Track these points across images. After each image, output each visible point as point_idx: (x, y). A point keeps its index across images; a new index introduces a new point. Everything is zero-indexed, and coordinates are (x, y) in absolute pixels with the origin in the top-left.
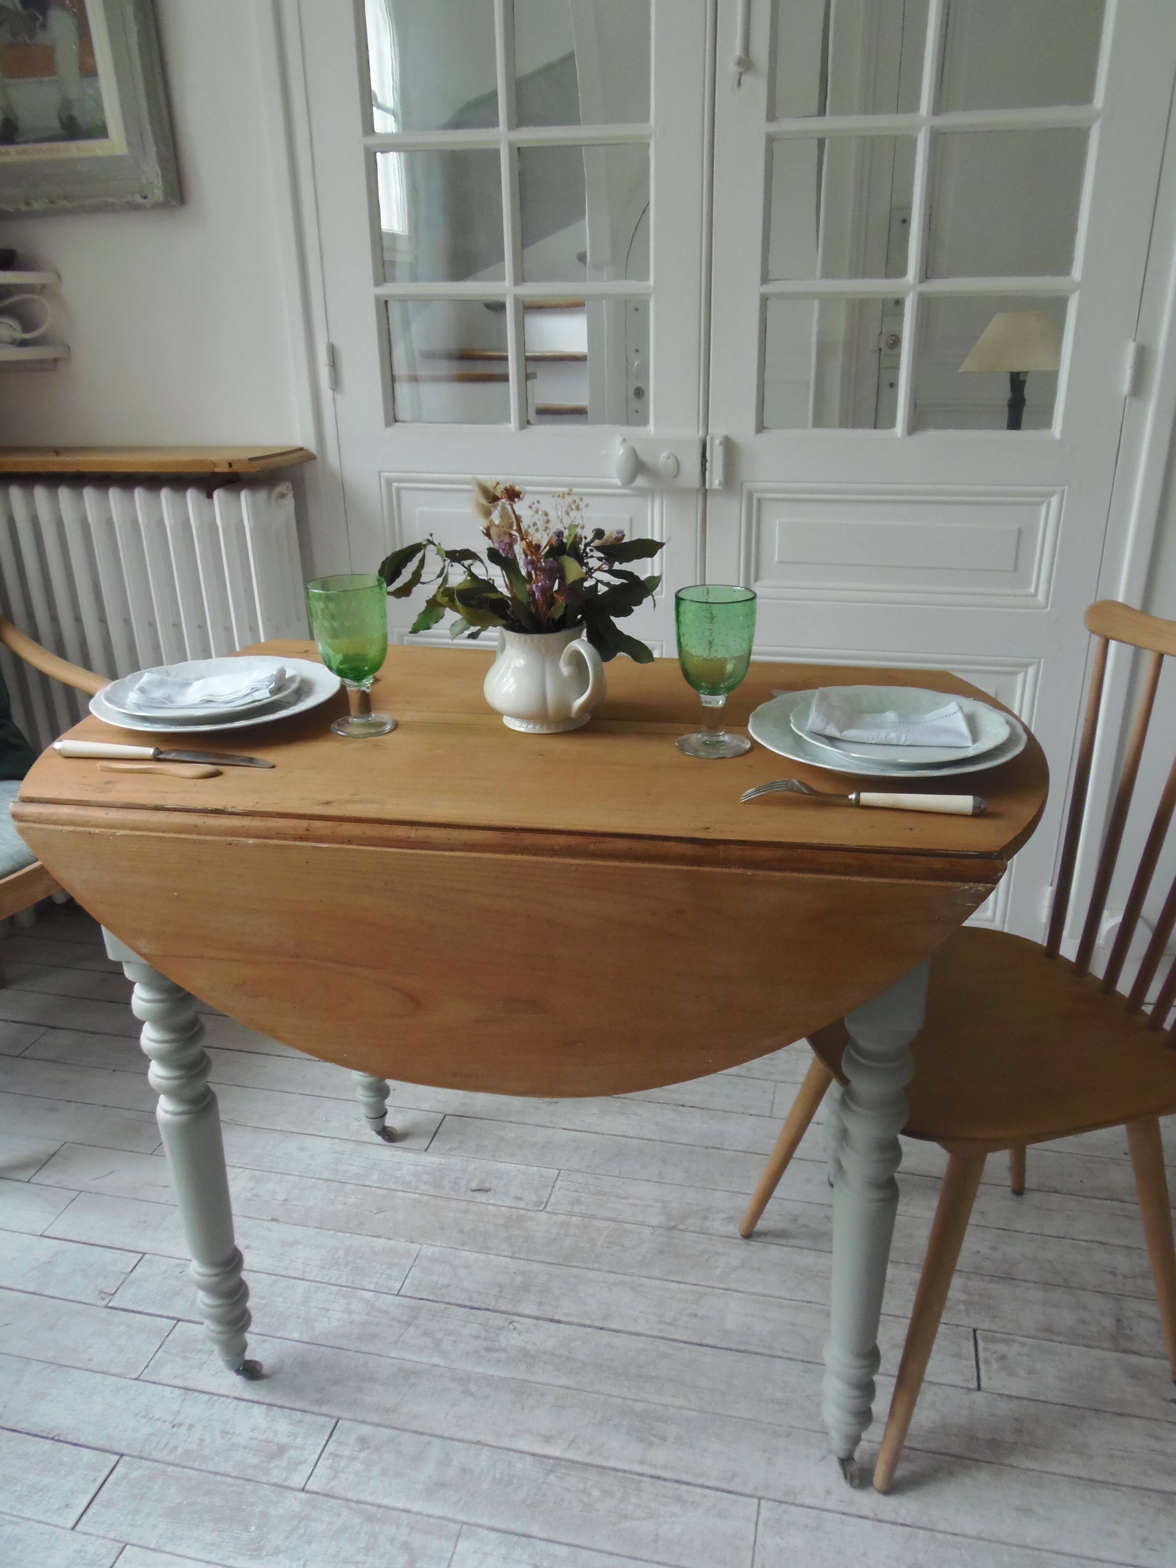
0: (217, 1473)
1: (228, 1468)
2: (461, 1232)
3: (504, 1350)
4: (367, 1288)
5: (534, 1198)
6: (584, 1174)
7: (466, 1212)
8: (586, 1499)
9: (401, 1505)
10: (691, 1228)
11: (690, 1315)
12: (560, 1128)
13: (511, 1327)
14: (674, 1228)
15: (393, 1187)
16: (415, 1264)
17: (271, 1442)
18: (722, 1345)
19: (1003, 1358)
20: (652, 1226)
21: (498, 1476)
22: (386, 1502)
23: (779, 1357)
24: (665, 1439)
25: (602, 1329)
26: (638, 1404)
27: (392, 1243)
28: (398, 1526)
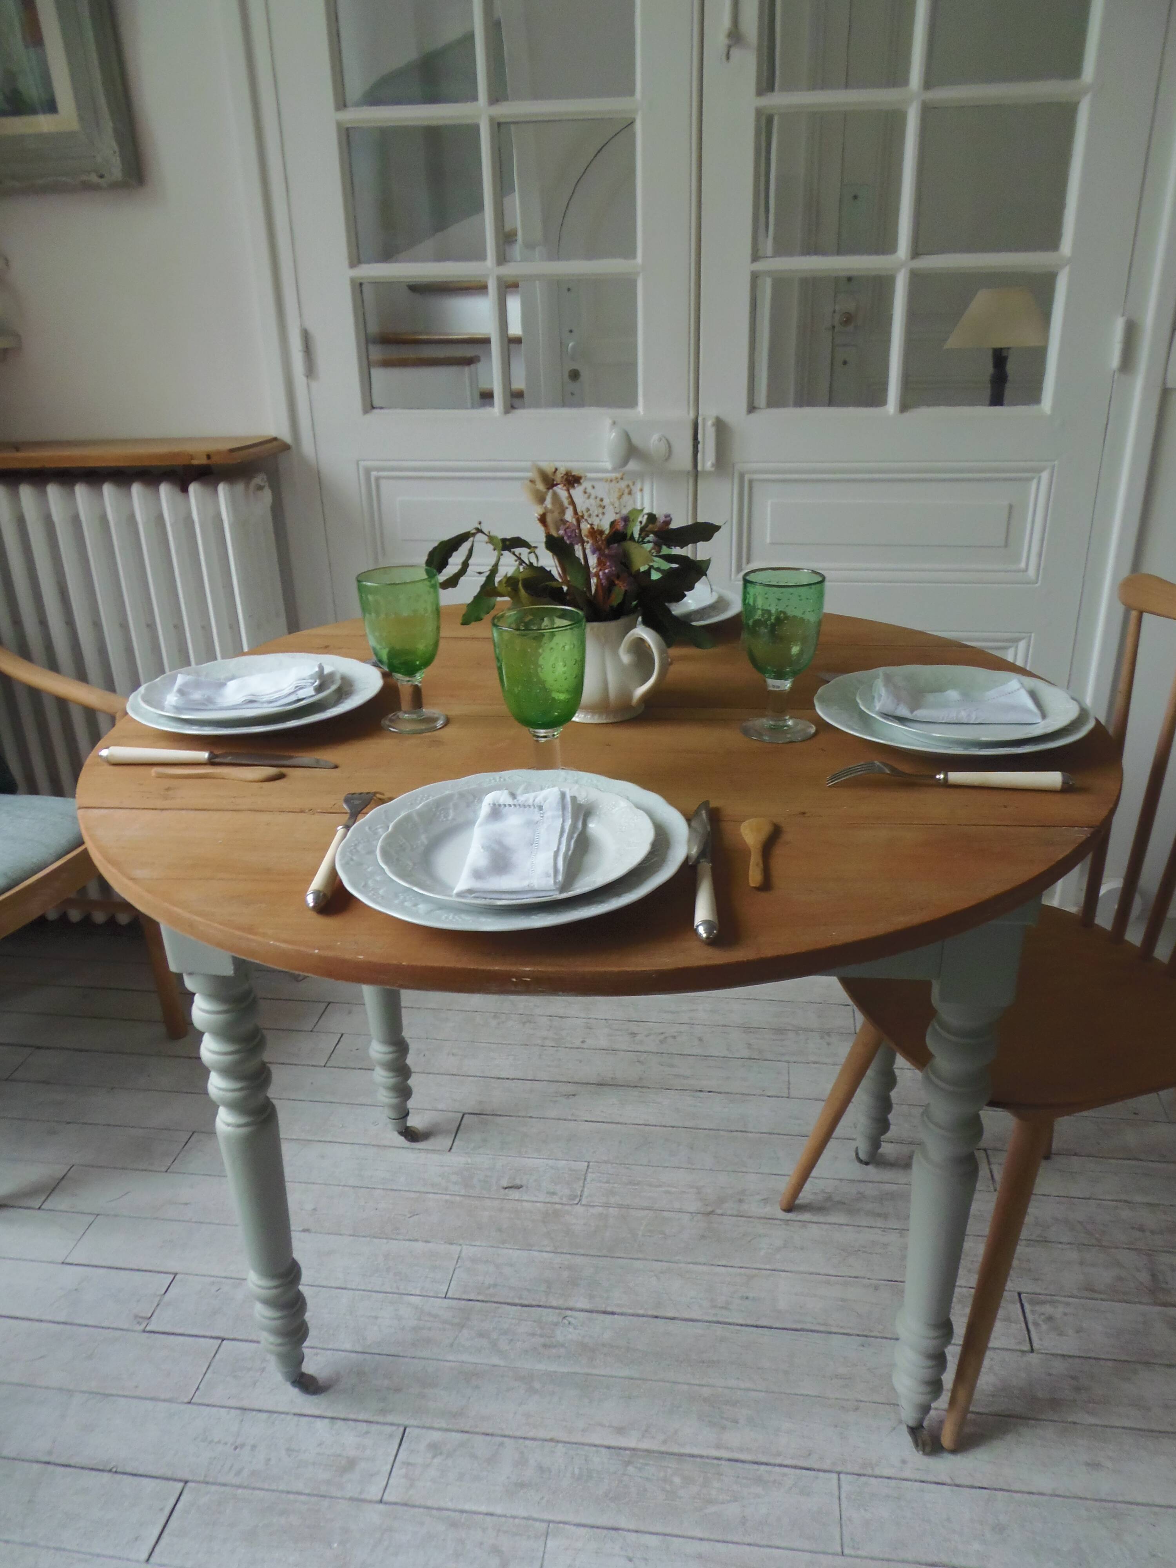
0: (288, 1492)
1: (300, 1486)
2: (500, 1230)
3: (562, 1345)
4: (413, 1293)
5: (567, 1192)
6: (614, 1165)
7: (501, 1210)
8: (668, 1487)
9: (483, 1509)
10: (729, 1212)
11: (742, 1298)
12: (582, 1121)
13: (565, 1321)
14: (712, 1213)
15: (423, 1189)
16: (457, 1266)
17: (339, 1456)
18: (778, 1325)
19: (1050, 1319)
20: (691, 1213)
21: (577, 1471)
22: (467, 1507)
23: (835, 1333)
24: (736, 1422)
25: (656, 1317)
26: (705, 1389)
27: (430, 1245)
28: (484, 1530)
